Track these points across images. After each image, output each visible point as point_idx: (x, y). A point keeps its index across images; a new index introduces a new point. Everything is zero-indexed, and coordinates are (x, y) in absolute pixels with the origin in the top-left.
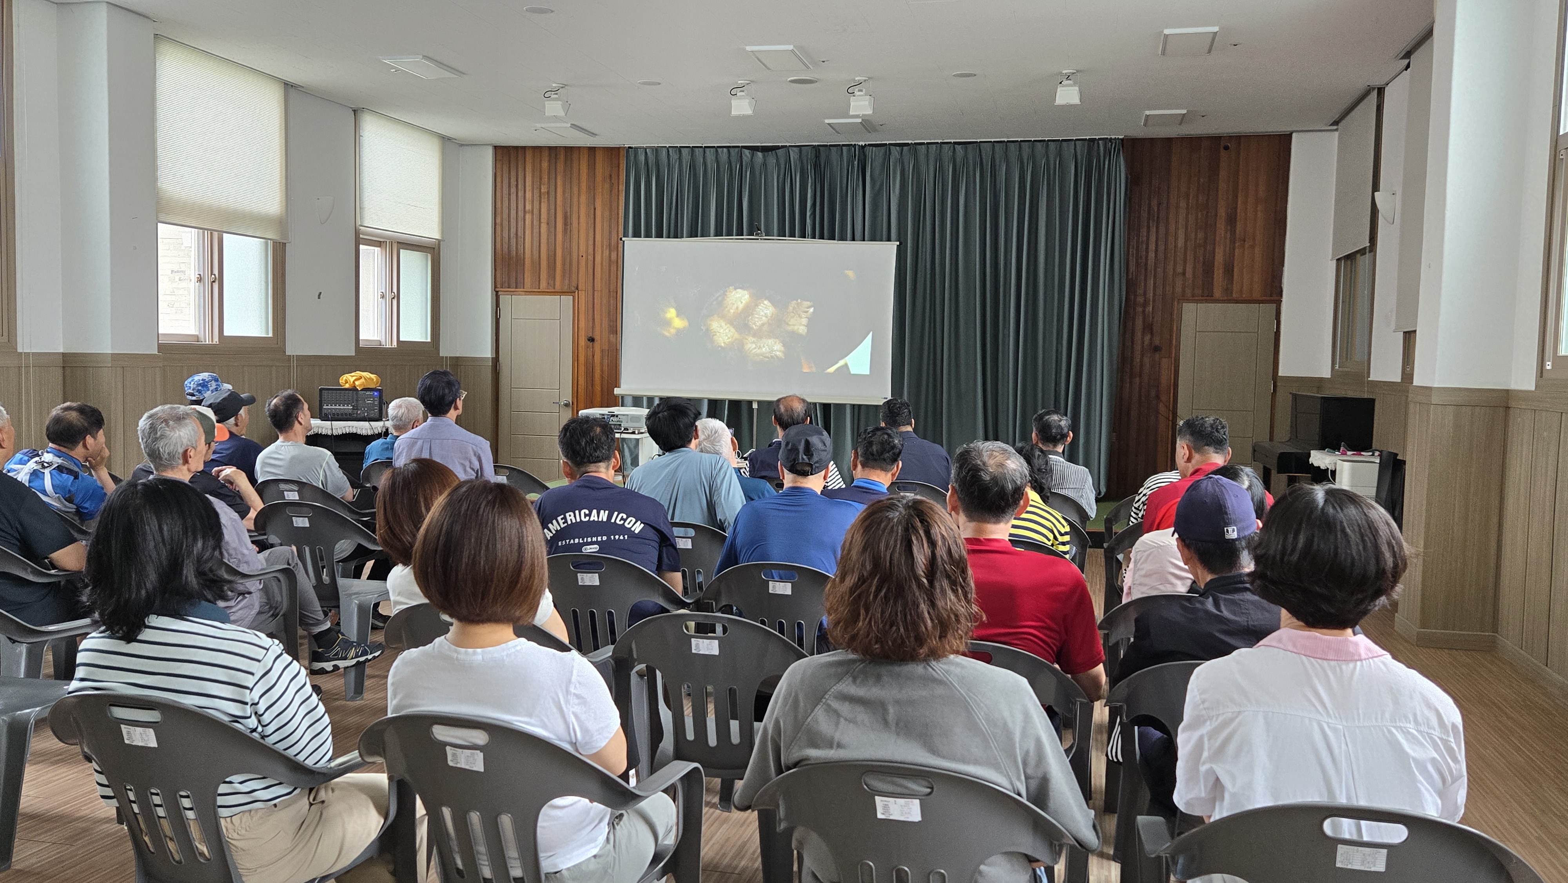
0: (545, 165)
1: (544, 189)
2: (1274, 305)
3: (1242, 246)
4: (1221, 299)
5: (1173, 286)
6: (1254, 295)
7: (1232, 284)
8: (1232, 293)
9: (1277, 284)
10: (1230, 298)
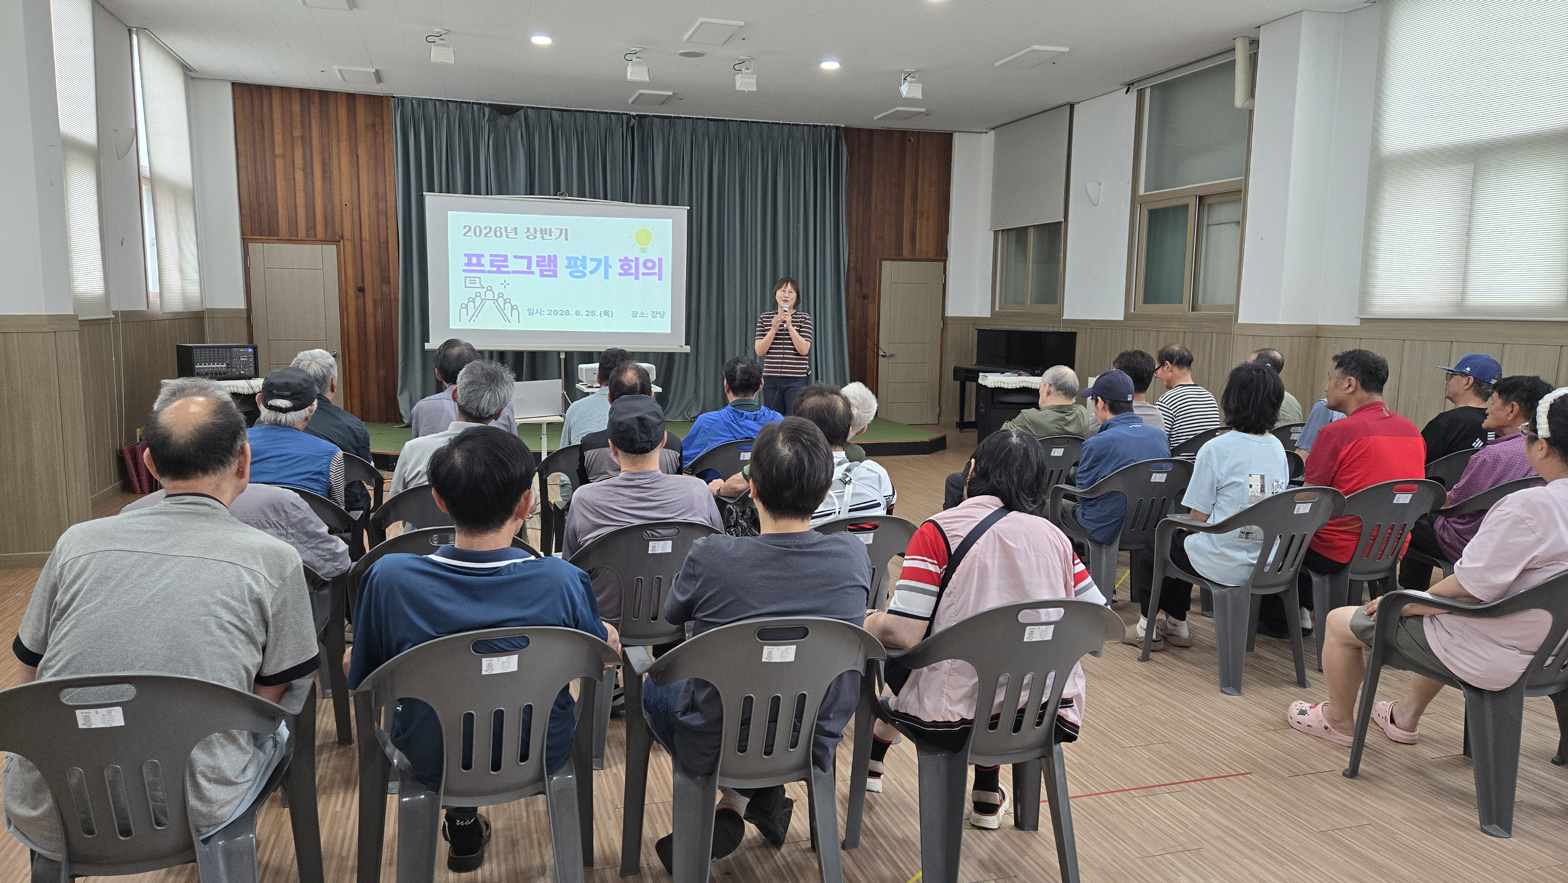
0: (296, 108)
1: (297, 133)
2: (942, 263)
3: (922, 217)
4: (908, 258)
5: (876, 248)
6: (929, 256)
7: (915, 247)
8: (915, 253)
9: (944, 247)
10: (914, 258)
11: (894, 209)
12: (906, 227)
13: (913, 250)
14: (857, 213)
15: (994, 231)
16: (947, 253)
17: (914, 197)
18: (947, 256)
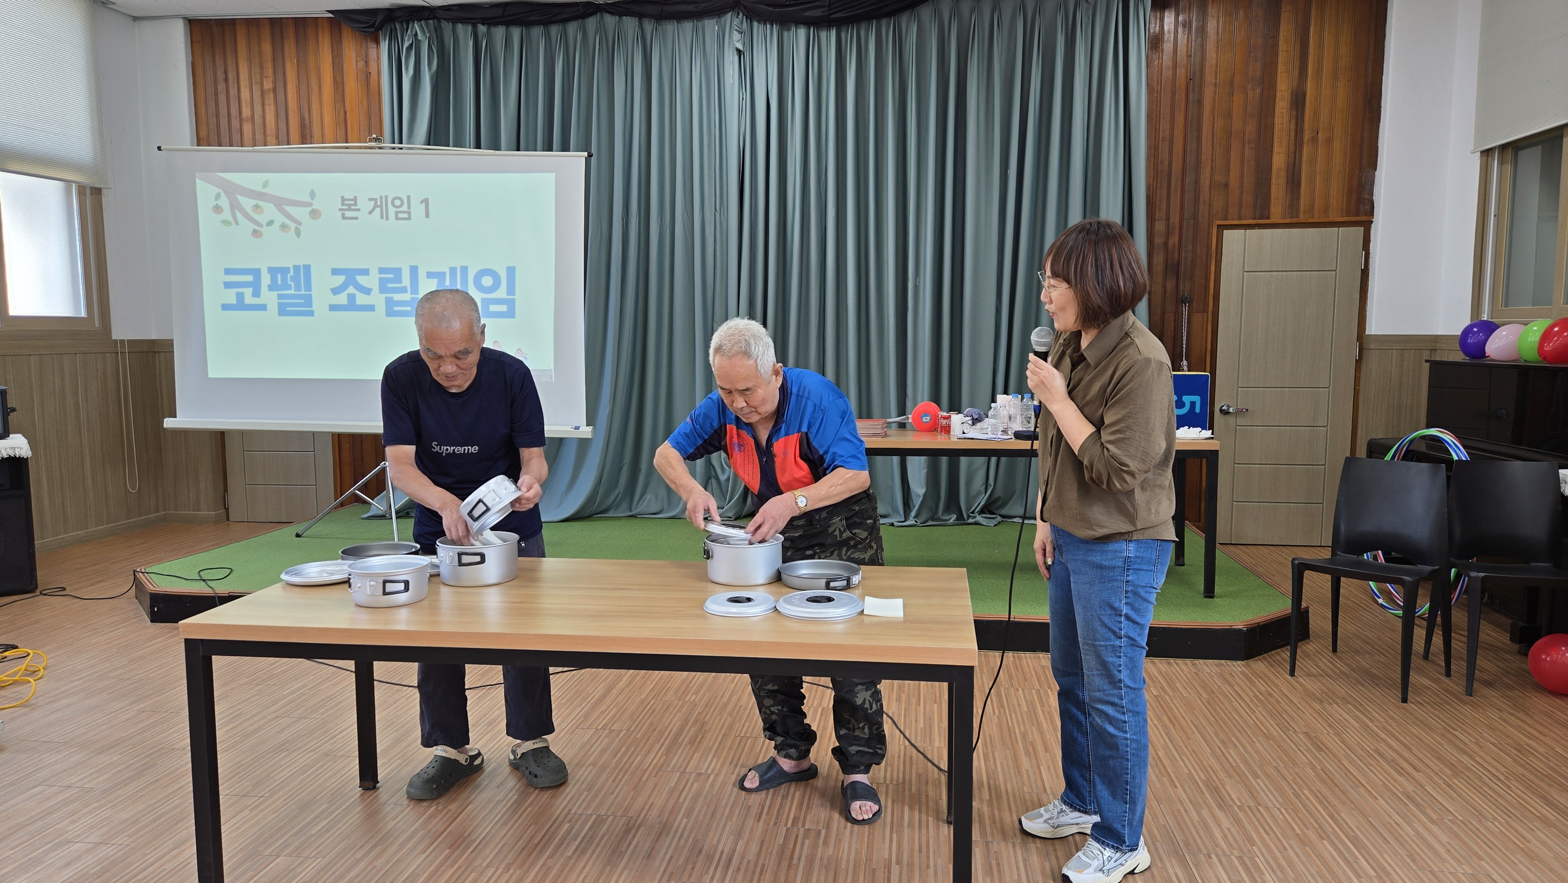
0: (267, 47)
1: (268, 85)
2: (1361, 229)
3: (1314, 140)
4: (1281, 221)
5: (1210, 205)
6: (1330, 216)
7: (1299, 199)
8: (1298, 212)
9: (1366, 196)
10: (1294, 220)
11: (1251, 128)
12: (1279, 160)
13: (1293, 205)
14: (1171, 141)
15: (1482, 152)
16: (1373, 208)
17: (1298, 101)
18: (1372, 215)
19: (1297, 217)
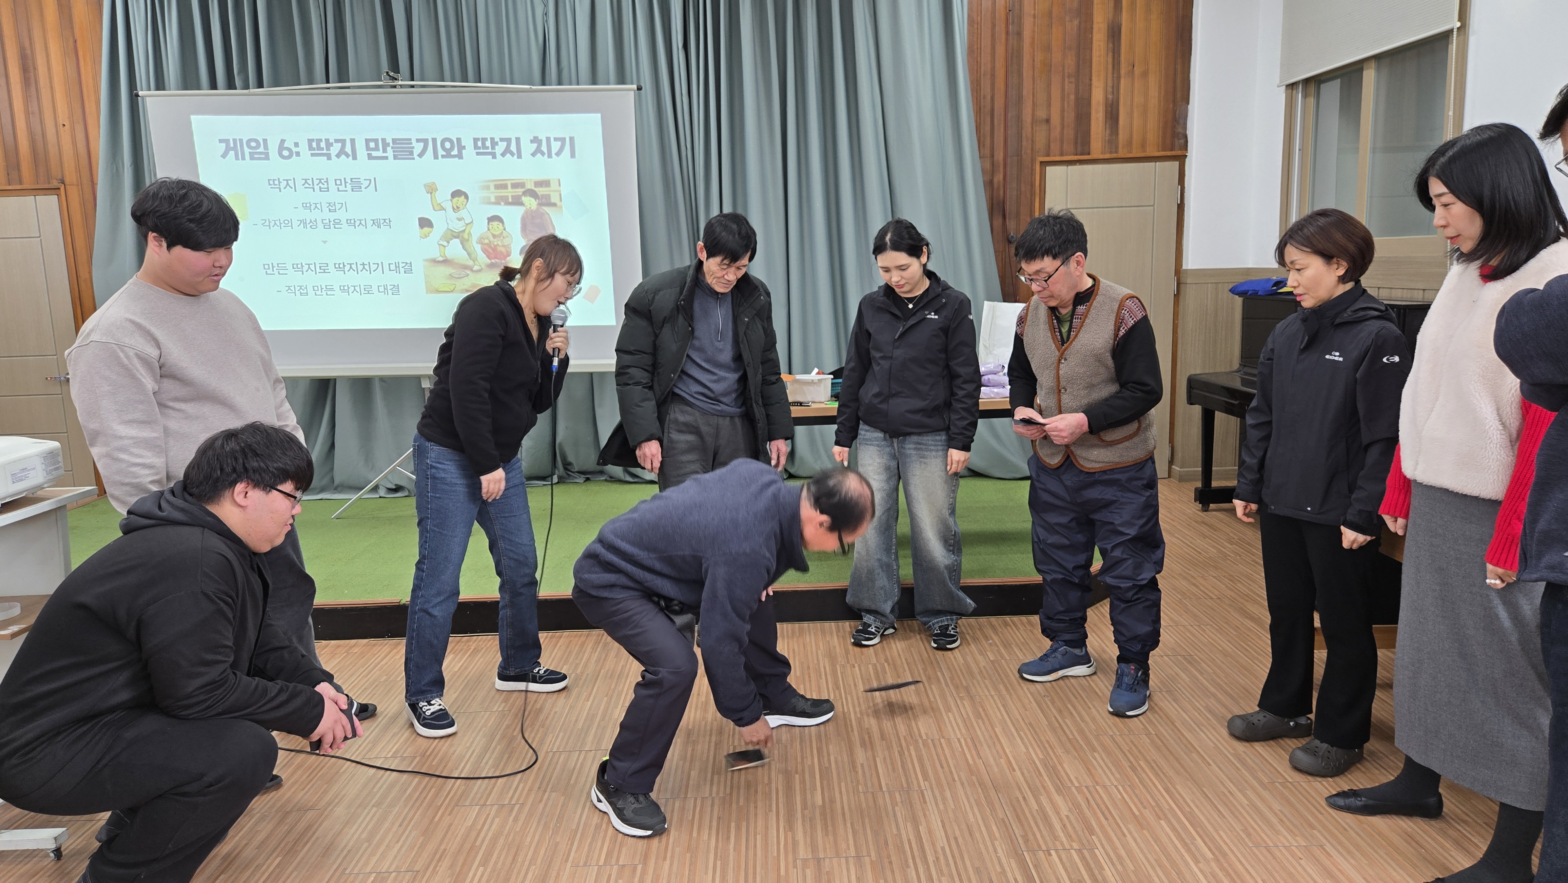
2: (1176, 164)
3: (1131, 73)
4: (1101, 157)
5: (1032, 141)
6: (1148, 150)
7: (1117, 134)
8: (1117, 147)
9: (1180, 130)
10: (1114, 155)
11: (1071, 61)
12: (1098, 96)
13: (1112, 140)
14: (993, 76)
15: (1288, 86)
16: (1186, 142)
17: (1114, 33)
18: (1186, 149)
19: (1116, 152)
